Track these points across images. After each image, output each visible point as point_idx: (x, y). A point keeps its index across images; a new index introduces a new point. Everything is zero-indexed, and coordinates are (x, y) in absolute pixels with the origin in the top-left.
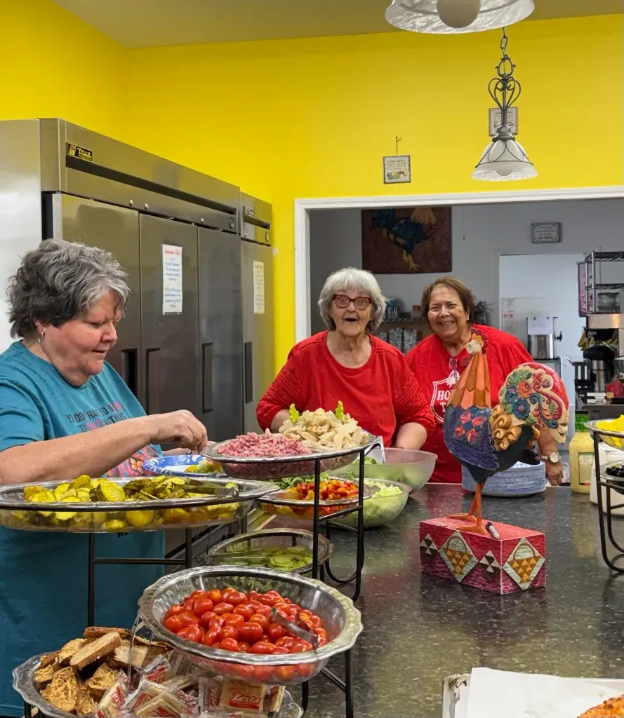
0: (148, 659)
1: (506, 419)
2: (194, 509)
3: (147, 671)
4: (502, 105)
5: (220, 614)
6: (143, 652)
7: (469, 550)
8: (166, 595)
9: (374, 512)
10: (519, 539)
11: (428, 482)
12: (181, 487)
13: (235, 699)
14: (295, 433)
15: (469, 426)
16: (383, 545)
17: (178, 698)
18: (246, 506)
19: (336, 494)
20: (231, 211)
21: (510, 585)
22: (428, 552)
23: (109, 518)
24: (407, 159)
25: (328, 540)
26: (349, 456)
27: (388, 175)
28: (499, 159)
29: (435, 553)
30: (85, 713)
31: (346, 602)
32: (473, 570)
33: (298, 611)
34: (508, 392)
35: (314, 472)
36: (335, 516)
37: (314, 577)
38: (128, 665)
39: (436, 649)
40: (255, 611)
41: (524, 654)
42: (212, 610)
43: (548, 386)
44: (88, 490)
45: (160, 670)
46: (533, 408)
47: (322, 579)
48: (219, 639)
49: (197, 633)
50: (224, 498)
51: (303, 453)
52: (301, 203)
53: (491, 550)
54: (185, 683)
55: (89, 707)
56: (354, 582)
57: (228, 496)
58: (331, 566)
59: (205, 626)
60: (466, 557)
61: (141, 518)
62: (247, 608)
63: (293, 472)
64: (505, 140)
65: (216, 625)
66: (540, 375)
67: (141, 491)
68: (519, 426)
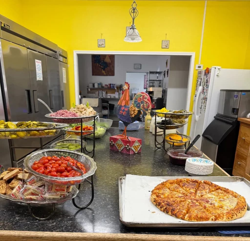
0: (29, 177)
1: (134, 108)
2: (40, 131)
3: (28, 181)
4: (133, 18)
5: (51, 164)
6: (27, 175)
7: (123, 144)
8: (34, 158)
9: (97, 134)
10: (136, 141)
11: (111, 127)
12: (36, 124)
13: (57, 188)
14: (75, 111)
15: (124, 110)
16: (100, 143)
17: (38, 190)
18: (58, 131)
19: (87, 129)
20: (56, 52)
21: (133, 153)
22: (112, 144)
23: (11, 134)
24: (104, 40)
25: (85, 142)
26: (91, 118)
27: (99, 45)
28: (132, 34)
29: (114, 144)
30: (9, 194)
31: (92, 160)
32: (124, 148)
33: (77, 162)
34: (135, 101)
35: (80, 122)
36: (87, 135)
37: (82, 152)
38: (22, 179)
39: (115, 169)
40: (62, 163)
41: (138, 170)
42: (48, 163)
43: (146, 99)
44: (4, 125)
45: (33, 180)
46: (142, 105)
47: (84, 153)
48: (50, 172)
49: (43, 170)
50: (50, 128)
51: (77, 116)
52: (76, 52)
53: (129, 144)
54: (41, 184)
55: (10, 192)
56: (93, 152)
57: (52, 127)
58: (86, 148)
59: (46, 168)
60: (122, 145)
61: (22, 134)
62: (60, 162)
63: (74, 122)
64: (133, 29)
65: (49, 167)
66: (144, 95)
67: (22, 126)
68: (137, 110)
